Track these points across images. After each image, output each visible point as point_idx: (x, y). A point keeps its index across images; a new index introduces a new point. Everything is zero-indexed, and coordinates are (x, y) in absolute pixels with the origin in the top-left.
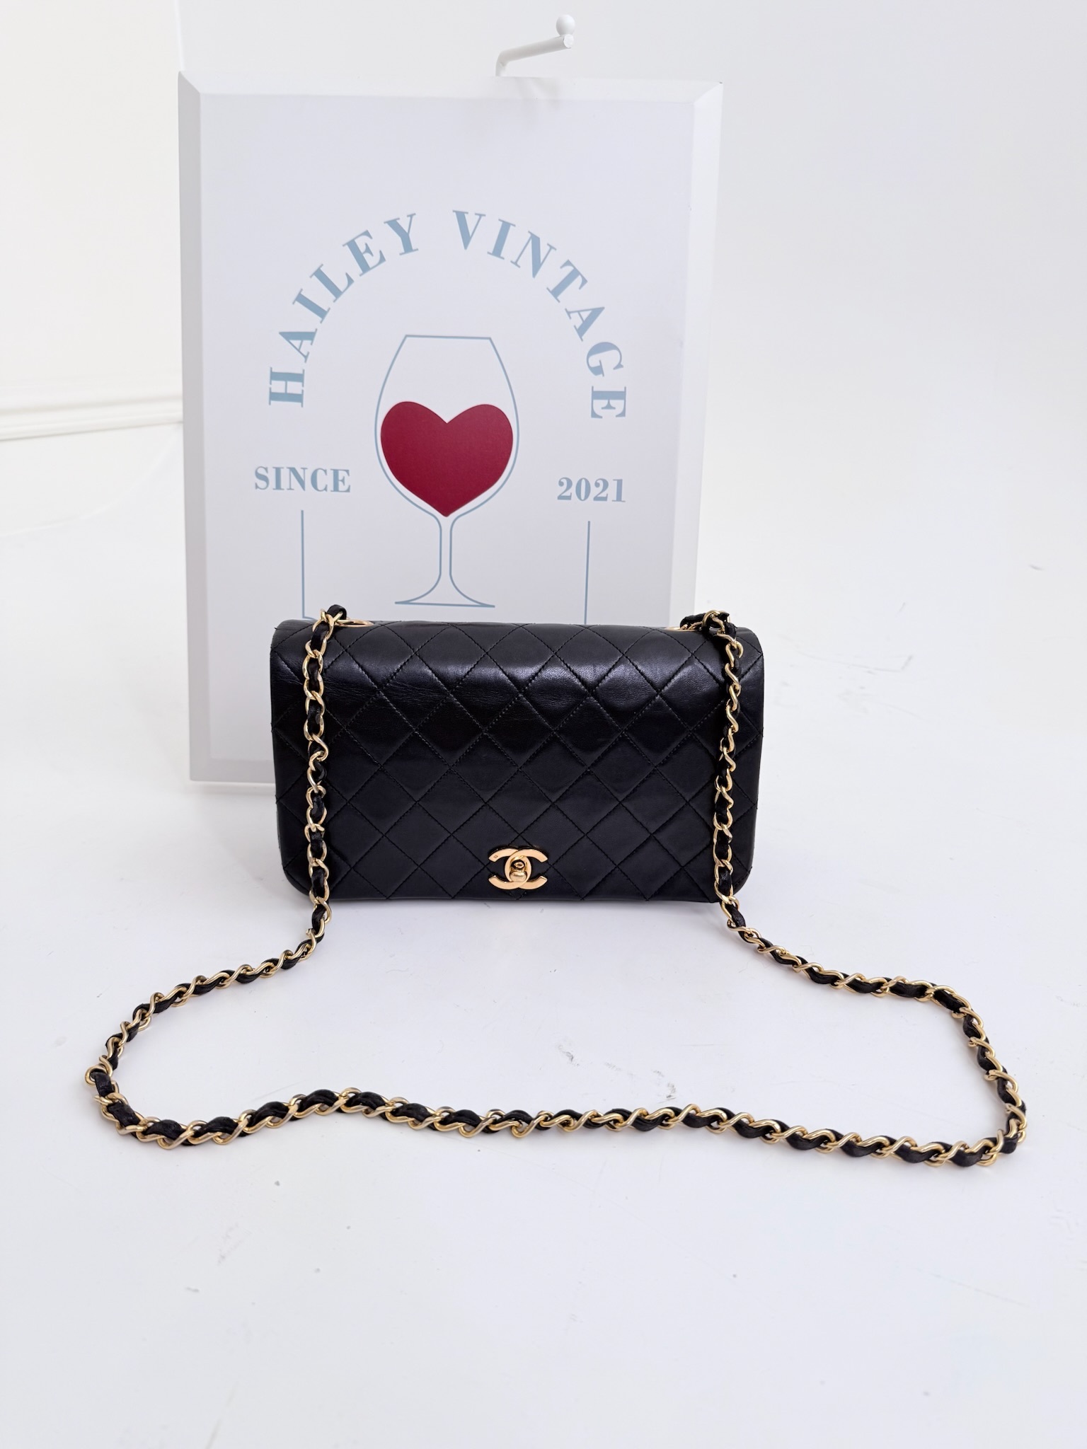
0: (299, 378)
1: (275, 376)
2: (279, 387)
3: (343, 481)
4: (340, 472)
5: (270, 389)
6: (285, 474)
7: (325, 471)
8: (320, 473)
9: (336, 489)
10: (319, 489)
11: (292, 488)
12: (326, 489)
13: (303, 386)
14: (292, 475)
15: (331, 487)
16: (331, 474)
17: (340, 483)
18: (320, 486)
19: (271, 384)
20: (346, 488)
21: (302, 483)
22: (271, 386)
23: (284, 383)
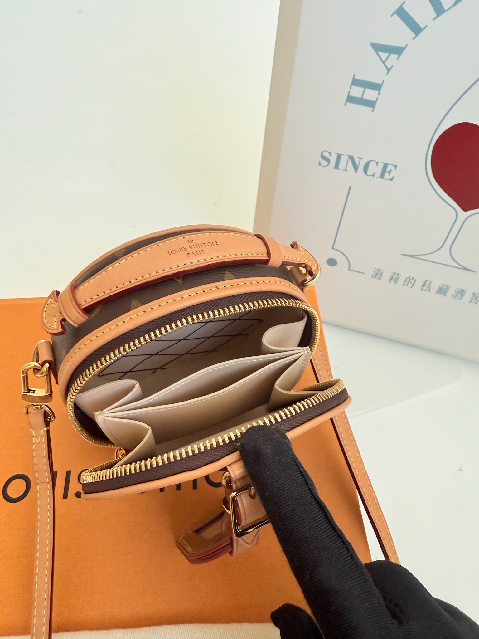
0: (377, 87)
1: (356, 82)
2: (357, 92)
3: (390, 172)
4: (389, 166)
5: (349, 92)
6: (344, 159)
7: (377, 163)
8: (372, 164)
9: (382, 176)
10: (368, 173)
11: (347, 169)
12: (373, 175)
13: (379, 94)
14: (350, 161)
15: (378, 174)
16: (381, 166)
17: (387, 174)
18: (370, 172)
19: (350, 88)
20: (390, 177)
21: (356, 168)
22: (350, 90)
23: (362, 89)
